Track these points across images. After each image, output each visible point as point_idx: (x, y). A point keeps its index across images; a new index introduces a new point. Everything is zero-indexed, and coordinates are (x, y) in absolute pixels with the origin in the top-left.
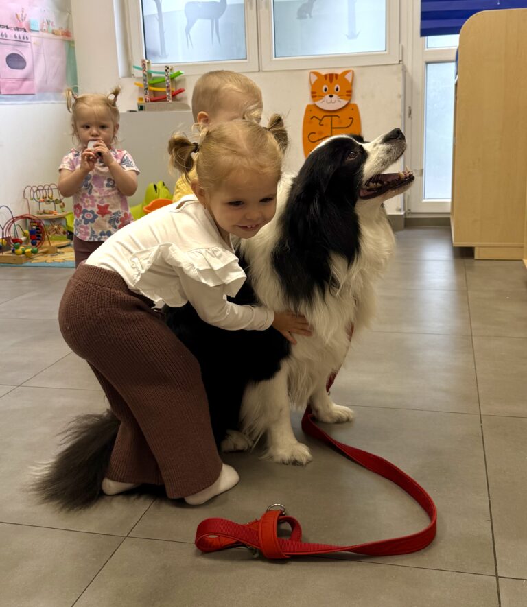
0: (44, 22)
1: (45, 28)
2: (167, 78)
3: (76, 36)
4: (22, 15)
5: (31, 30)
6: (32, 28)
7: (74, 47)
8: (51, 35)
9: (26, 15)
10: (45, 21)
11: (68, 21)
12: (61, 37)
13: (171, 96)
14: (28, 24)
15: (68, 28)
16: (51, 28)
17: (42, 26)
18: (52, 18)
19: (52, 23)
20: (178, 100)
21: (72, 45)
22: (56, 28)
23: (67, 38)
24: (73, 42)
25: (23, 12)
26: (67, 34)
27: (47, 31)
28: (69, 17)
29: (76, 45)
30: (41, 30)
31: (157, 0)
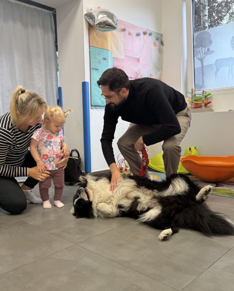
0: (148, 75)
2: (203, 96)
9: (140, 72)
10: (150, 75)
11: (161, 74)
13: (204, 105)
14: (141, 76)
15: (160, 77)
18: (153, 73)
19: (153, 75)
20: (207, 107)
28: (161, 72)
31: (201, 60)
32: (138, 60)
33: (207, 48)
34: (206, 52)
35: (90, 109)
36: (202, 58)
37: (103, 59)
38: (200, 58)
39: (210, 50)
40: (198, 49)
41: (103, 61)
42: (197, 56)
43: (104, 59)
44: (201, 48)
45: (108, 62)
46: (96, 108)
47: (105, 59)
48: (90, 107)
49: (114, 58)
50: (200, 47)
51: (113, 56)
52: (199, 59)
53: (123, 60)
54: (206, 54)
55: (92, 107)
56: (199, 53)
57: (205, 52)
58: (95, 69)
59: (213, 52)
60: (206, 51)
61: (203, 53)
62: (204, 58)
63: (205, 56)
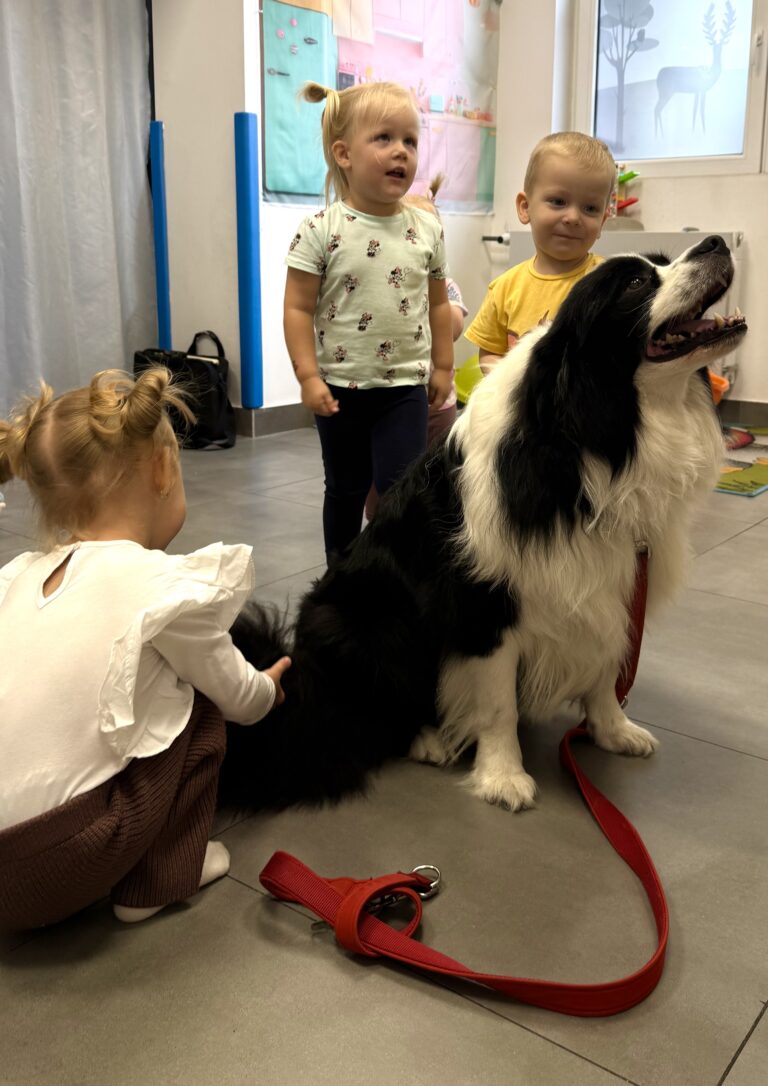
0: (451, 100)
1: (452, 107)
3: (499, 120)
4: (419, 88)
5: (430, 111)
6: (433, 107)
7: (495, 137)
8: (461, 118)
9: (426, 89)
10: (455, 98)
11: (491, 99)
12: (476, 122)
14: (428, 102)
15: (489, 107)
16: (462, 108)
17: (449, 104)
18: (466, 94)
19: (465, 101)
20: (626, 215)
21: (492, 133)
22: (469, 108)
23: (485, 123)
24: (494, 129)
25: (421, 84)
26: (486, 117)
27: (456, 112)
28: (492, 92)
29: (498, 134)
30: (447, 111)
31: (619, 66)
32: (418, 48)
33: (637, 30)
34: (634, 42)
35: (261, 202)
36: (620, 60)
37: (305, 40)
38: (616, 58)
39: (646, 36)
40: (611, 30)
41: (303, 48)
42: (608, 52)
43: (310, 43)
44: (620, 27)
45: (321, 51)
46: (281, 201)
47: (309, 41)
48: (261, 197)
49: (340, 39)
50: (617, 25)
51: (336, 33)
52: (612, 61)
53: (369, 46)
54: (632, 46)
55: (268, 196)
56: (614, 44)
57: (630, 42)
58: (280, 74)
59: (654, 43)
60: (635, 37)
61: (626, 43)
62: (627, 59)
63: (630, 52)
